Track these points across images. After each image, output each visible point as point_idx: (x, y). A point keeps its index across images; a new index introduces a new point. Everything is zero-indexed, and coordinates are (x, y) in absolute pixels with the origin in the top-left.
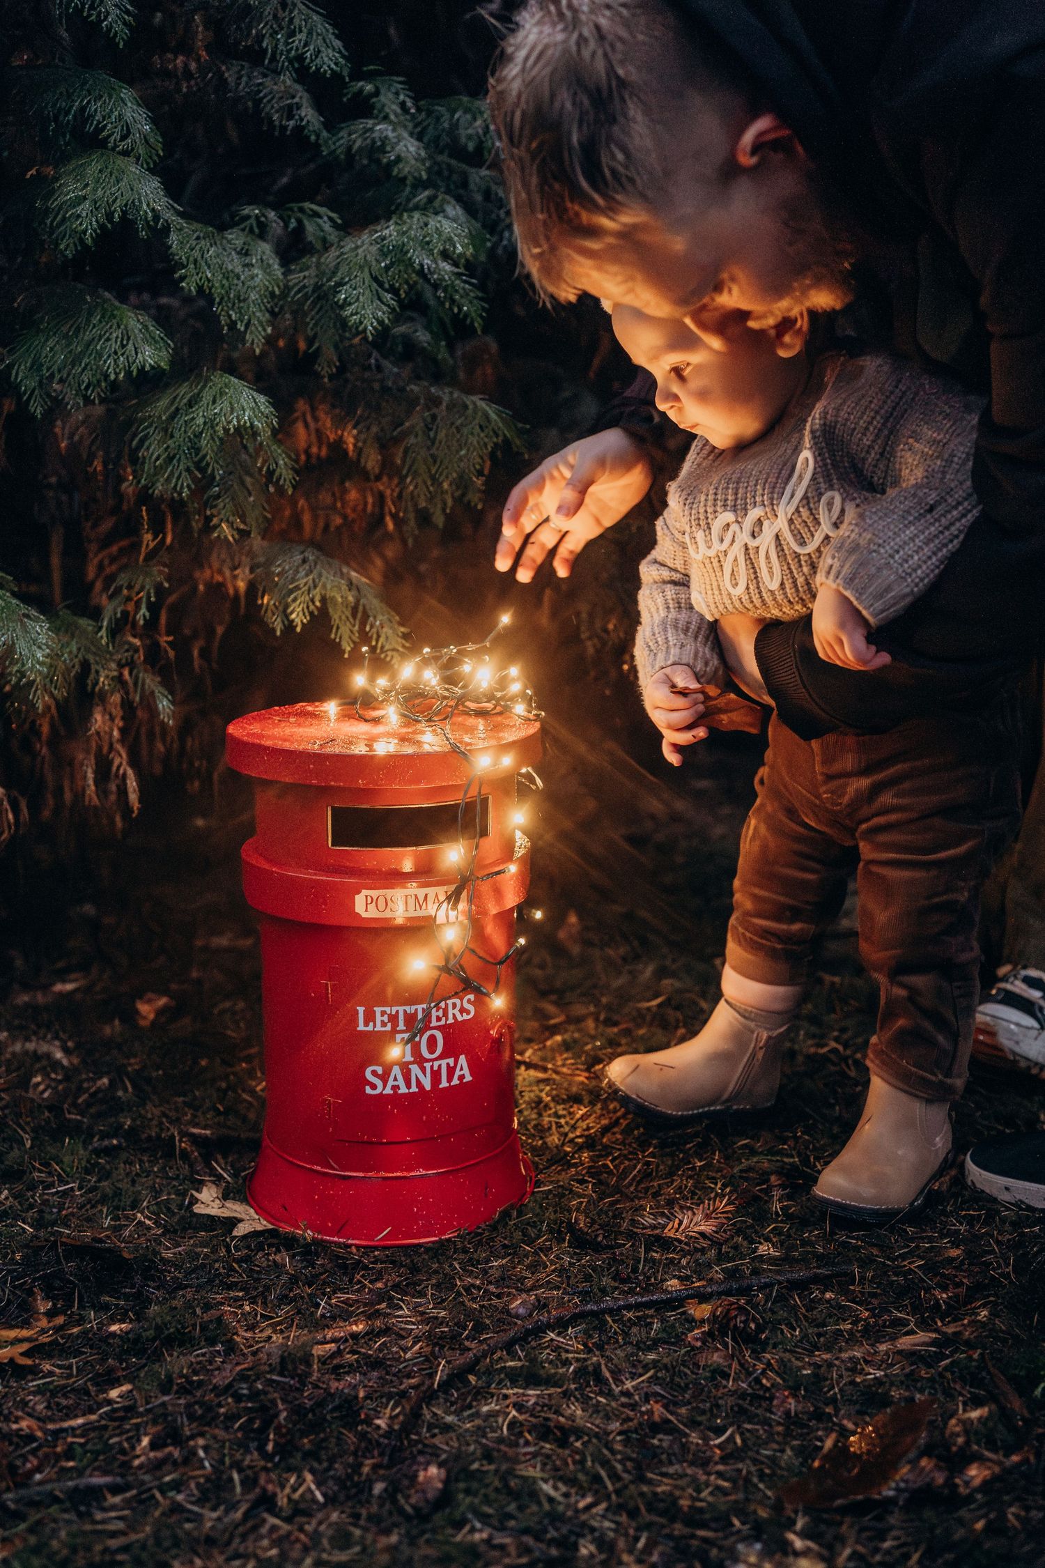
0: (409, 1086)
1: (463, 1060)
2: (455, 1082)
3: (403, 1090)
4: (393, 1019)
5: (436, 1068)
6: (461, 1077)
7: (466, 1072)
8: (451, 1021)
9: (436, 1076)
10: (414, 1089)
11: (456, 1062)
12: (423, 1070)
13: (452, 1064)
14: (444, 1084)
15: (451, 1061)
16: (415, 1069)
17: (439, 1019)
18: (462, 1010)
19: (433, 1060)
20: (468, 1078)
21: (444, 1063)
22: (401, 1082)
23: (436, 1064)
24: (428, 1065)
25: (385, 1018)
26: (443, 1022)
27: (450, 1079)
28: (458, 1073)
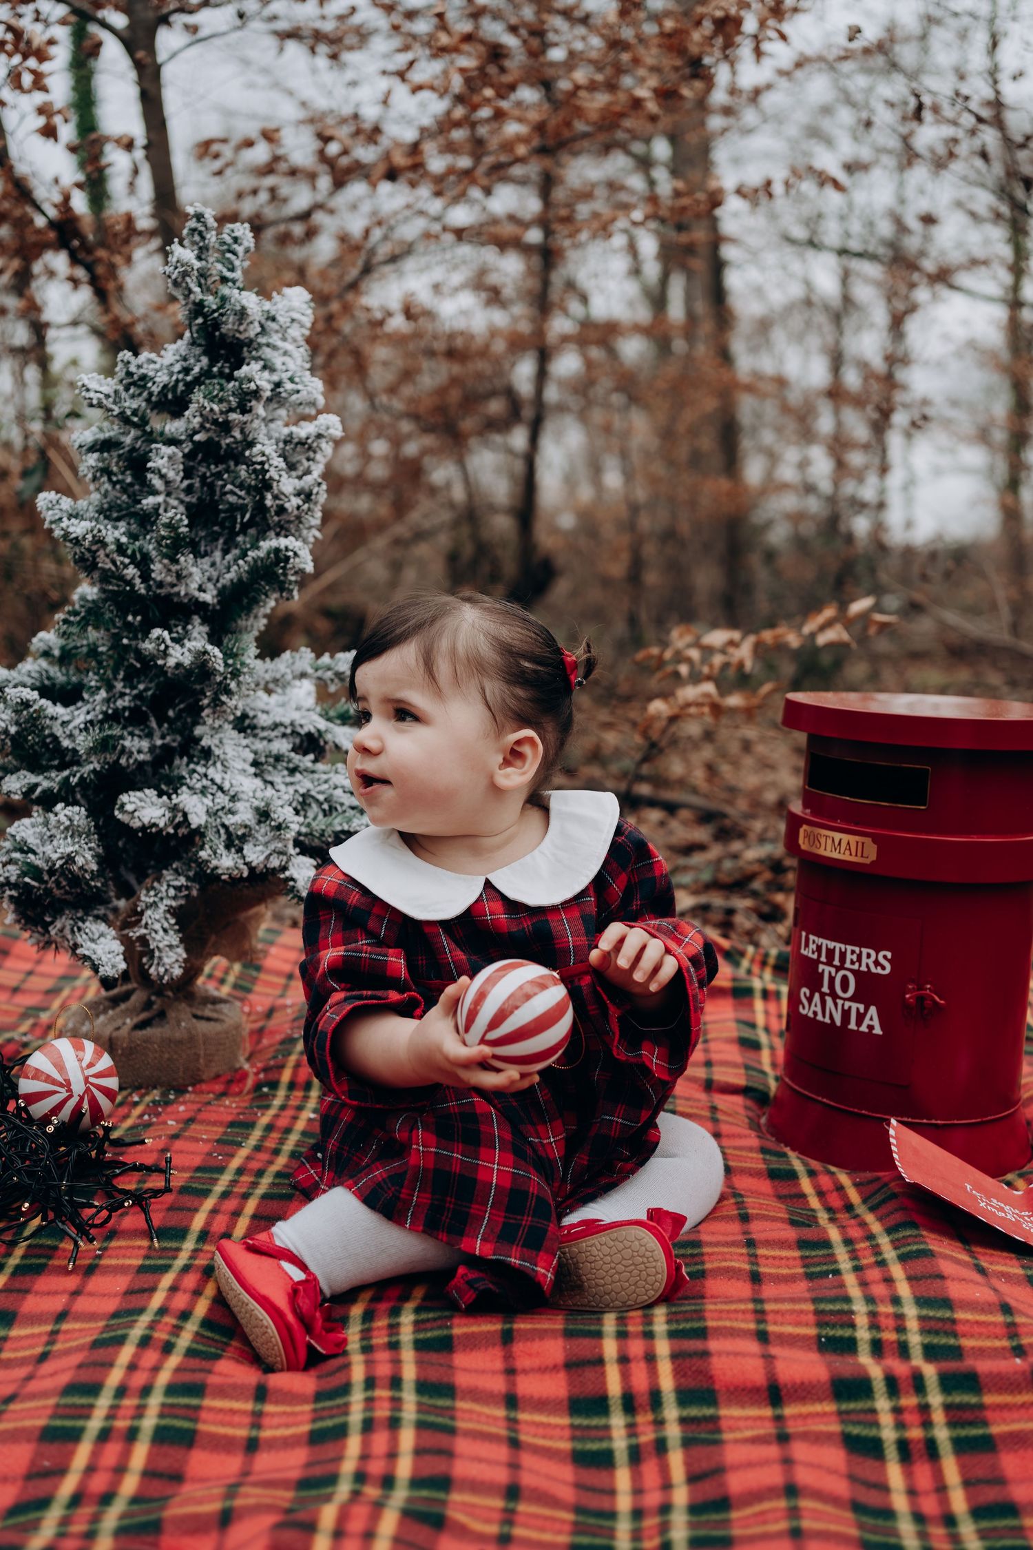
0: (824, 1016)
1: (873, 1010)
2: (864, 1028)
3: (820, 1017)
4: (819, 948)
5: (846, 1007)
6: (871, 1027)
7: (876, 1023)
8: (864, 968)
9: (846, 1014)
10: (827, 1020)
11: (866, 1010)
12: (836, 1005)
13: (862, 1010)
14: (852, 1026)
15: (862, 1008)
16: (829, 1000)
17: (852, 963)
18: (877, 963)
19: (845, 999)
20: (878, 1031)
21: (854, 1006)
22: (819, 1009)
23: (847, 1004)
24: (840, 1002)
25: (814, 947)
26: (856, 967)
27: (859, 1022)
28: (867, 1022)
